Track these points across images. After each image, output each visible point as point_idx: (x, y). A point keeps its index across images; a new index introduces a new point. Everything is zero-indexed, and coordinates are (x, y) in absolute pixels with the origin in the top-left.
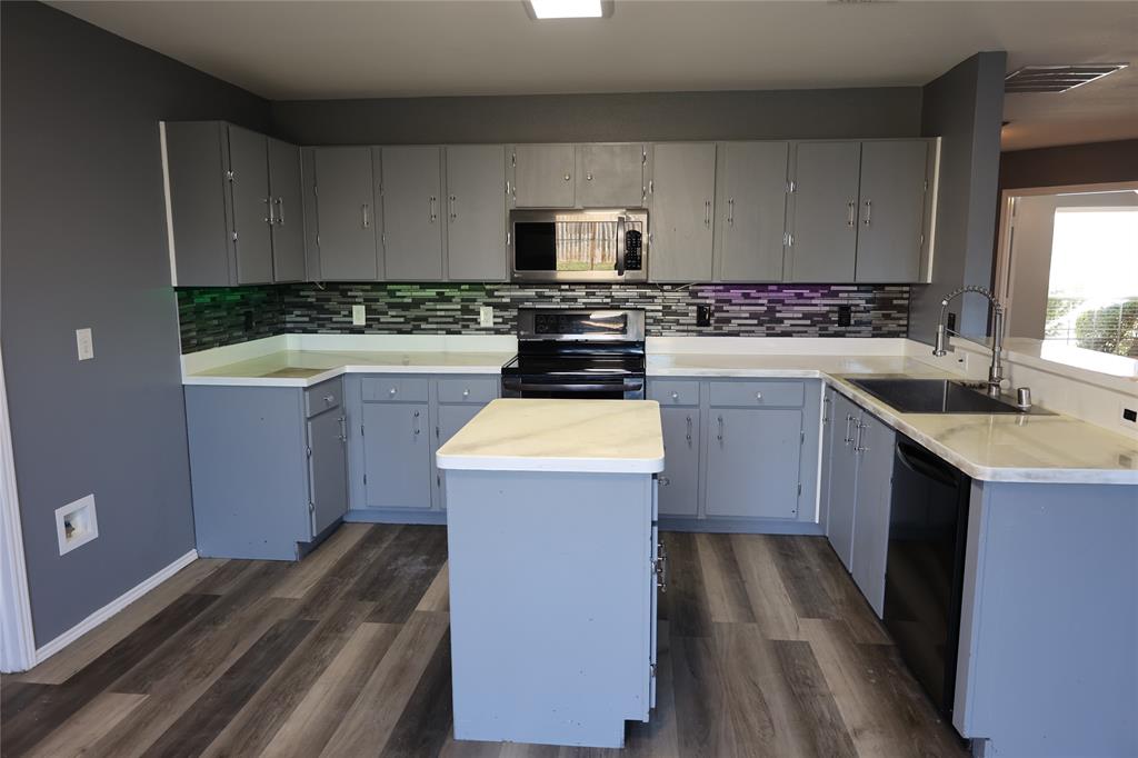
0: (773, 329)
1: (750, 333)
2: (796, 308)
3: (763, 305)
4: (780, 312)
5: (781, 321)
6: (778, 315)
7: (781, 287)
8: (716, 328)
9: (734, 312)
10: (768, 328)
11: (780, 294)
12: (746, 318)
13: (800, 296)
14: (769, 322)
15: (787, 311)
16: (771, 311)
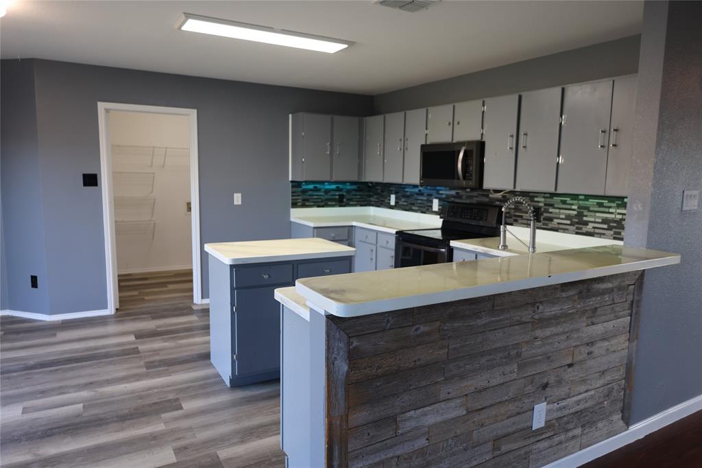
0: (581, 229)
1: (565, 230)
2: (598, 214)
3: (574, 210)
4: (586, 216)
5: (586, 223)
6: (585, 219)
7: (587, 197)
8: (544, 224)
9: (556, 213)
10: (577, 228)
11: (587, 203)
12: (562, 219)
13: (600, 205)
14: (577, 223)
15: (591, 216)
16: (580, 215)
